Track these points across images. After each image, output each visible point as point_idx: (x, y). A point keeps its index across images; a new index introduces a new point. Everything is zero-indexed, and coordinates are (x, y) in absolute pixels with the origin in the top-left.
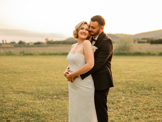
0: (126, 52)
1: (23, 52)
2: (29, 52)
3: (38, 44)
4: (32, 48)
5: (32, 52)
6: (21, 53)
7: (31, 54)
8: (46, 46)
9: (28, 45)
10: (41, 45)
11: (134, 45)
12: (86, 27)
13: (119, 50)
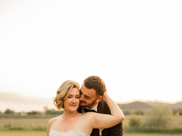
0: (160, 128)
1: (9, 126)
2: (17, 126)
3: (33, 114)
4: (23, 120)
5: (22, 126)
6: (5, 126)
7: (20, 129)
8: (45, 118)
9: (19, 116)
10: (37, 115)
11: (173, 117)
12: (75, 92)
13: (150, 125)
